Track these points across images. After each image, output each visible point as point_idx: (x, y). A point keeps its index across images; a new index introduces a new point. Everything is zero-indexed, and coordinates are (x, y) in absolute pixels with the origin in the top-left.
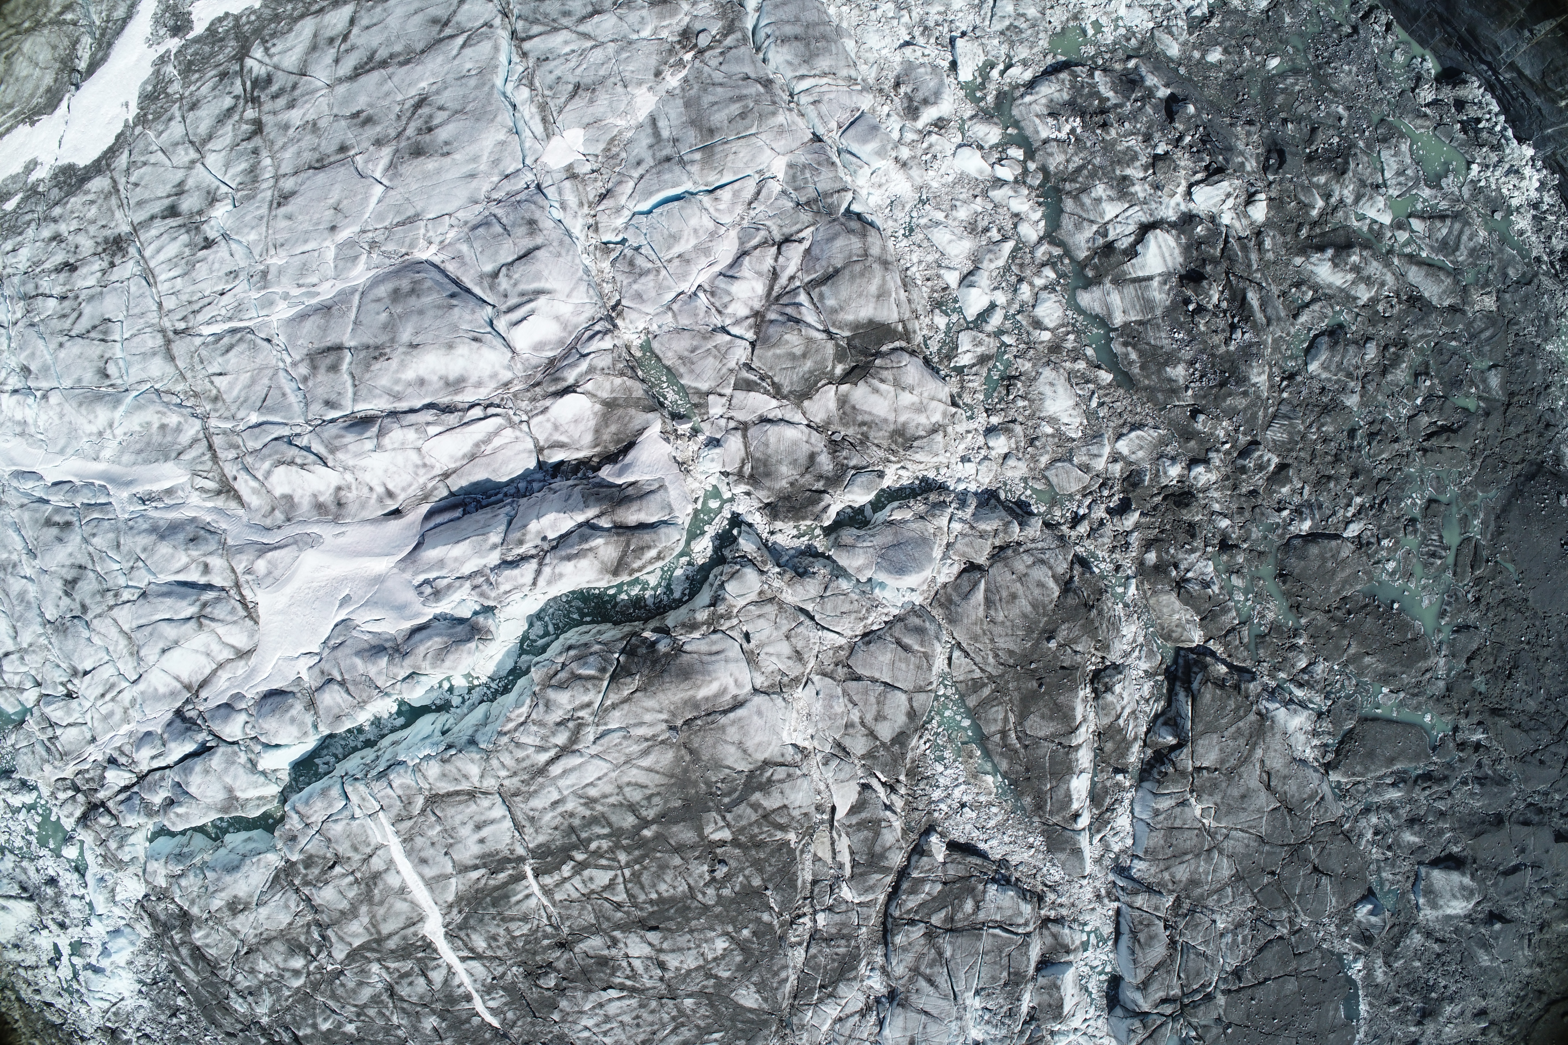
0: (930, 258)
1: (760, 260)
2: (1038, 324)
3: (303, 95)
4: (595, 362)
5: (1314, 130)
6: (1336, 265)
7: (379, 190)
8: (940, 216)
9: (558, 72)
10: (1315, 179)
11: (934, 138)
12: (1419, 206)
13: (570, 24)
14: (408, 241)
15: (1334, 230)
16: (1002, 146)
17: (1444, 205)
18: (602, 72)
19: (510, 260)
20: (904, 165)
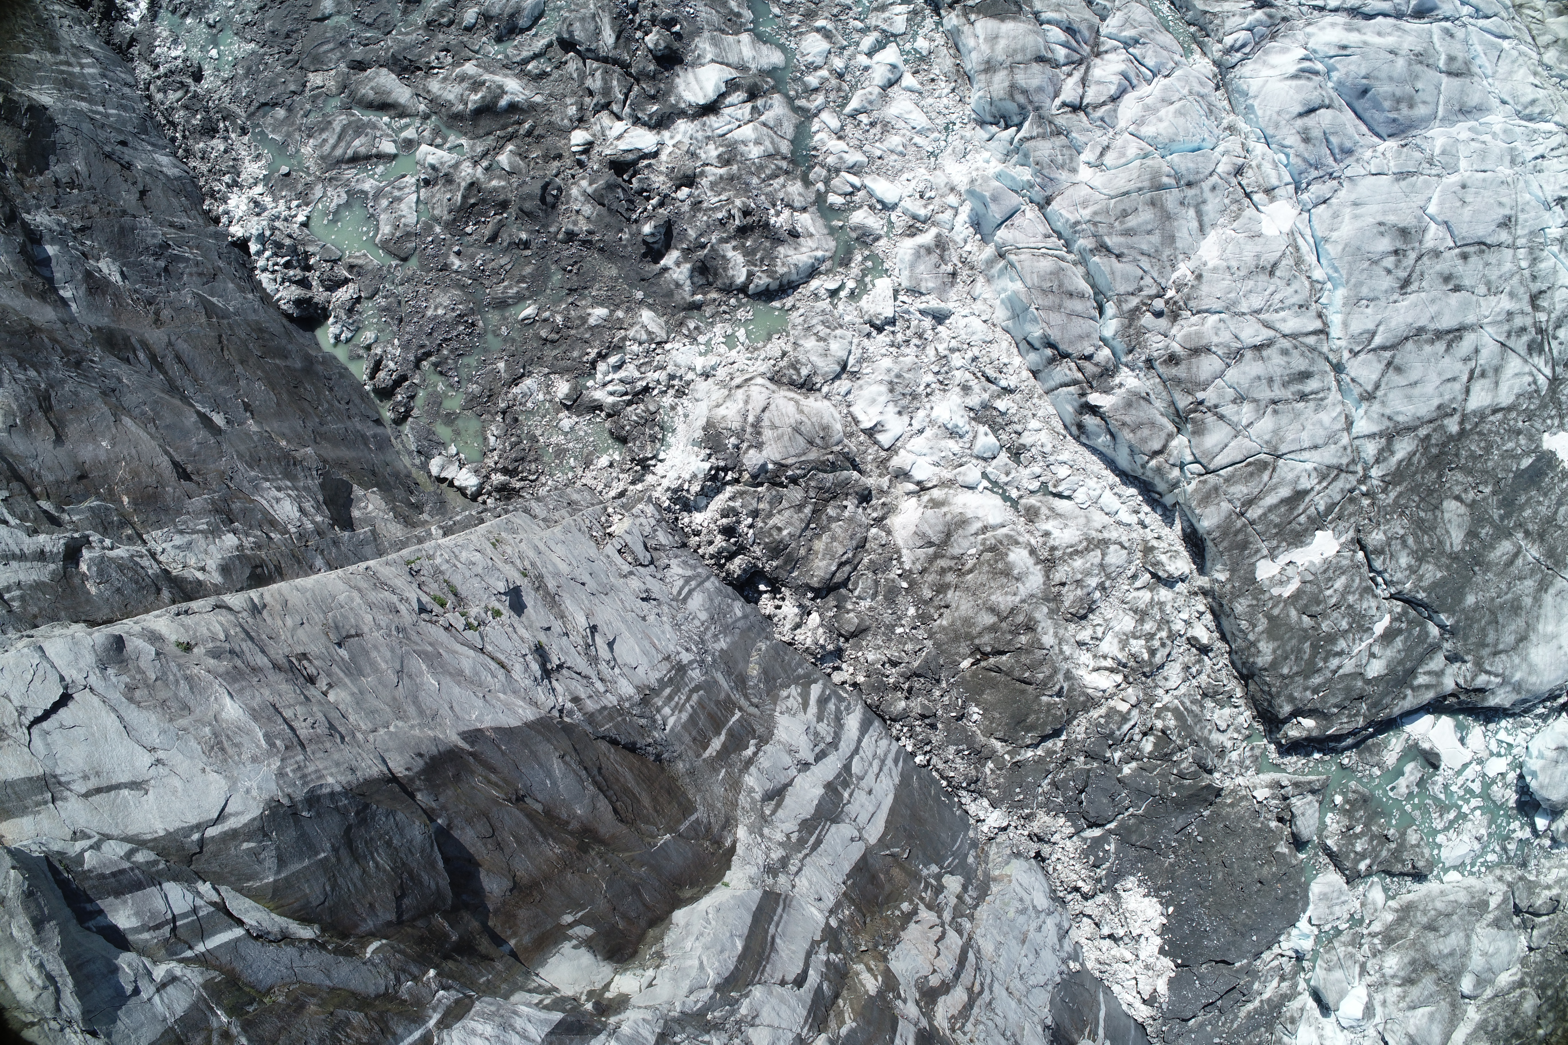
0: (930, 100)
1: (1100, 93)
2: (827, 35)
3: (1501, 322)
4: (1241, 20)
5: (493, 238)
6: (501, 87)
7: (1432, 209)
8: (918, 139)
9: (1290, 290)
10: (503, 183)
11: (922, 212)
12: (380, 169)
13: (1282, 340)
14: (1403, 157)
15: (489, 134)
16: (850, 207)
17: (350, 173)
18: (1251, 283)
19: (1322, 111)
20: (952, 189)
